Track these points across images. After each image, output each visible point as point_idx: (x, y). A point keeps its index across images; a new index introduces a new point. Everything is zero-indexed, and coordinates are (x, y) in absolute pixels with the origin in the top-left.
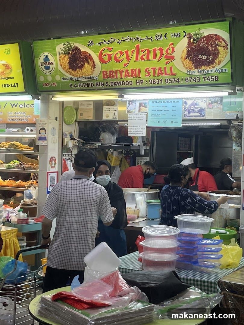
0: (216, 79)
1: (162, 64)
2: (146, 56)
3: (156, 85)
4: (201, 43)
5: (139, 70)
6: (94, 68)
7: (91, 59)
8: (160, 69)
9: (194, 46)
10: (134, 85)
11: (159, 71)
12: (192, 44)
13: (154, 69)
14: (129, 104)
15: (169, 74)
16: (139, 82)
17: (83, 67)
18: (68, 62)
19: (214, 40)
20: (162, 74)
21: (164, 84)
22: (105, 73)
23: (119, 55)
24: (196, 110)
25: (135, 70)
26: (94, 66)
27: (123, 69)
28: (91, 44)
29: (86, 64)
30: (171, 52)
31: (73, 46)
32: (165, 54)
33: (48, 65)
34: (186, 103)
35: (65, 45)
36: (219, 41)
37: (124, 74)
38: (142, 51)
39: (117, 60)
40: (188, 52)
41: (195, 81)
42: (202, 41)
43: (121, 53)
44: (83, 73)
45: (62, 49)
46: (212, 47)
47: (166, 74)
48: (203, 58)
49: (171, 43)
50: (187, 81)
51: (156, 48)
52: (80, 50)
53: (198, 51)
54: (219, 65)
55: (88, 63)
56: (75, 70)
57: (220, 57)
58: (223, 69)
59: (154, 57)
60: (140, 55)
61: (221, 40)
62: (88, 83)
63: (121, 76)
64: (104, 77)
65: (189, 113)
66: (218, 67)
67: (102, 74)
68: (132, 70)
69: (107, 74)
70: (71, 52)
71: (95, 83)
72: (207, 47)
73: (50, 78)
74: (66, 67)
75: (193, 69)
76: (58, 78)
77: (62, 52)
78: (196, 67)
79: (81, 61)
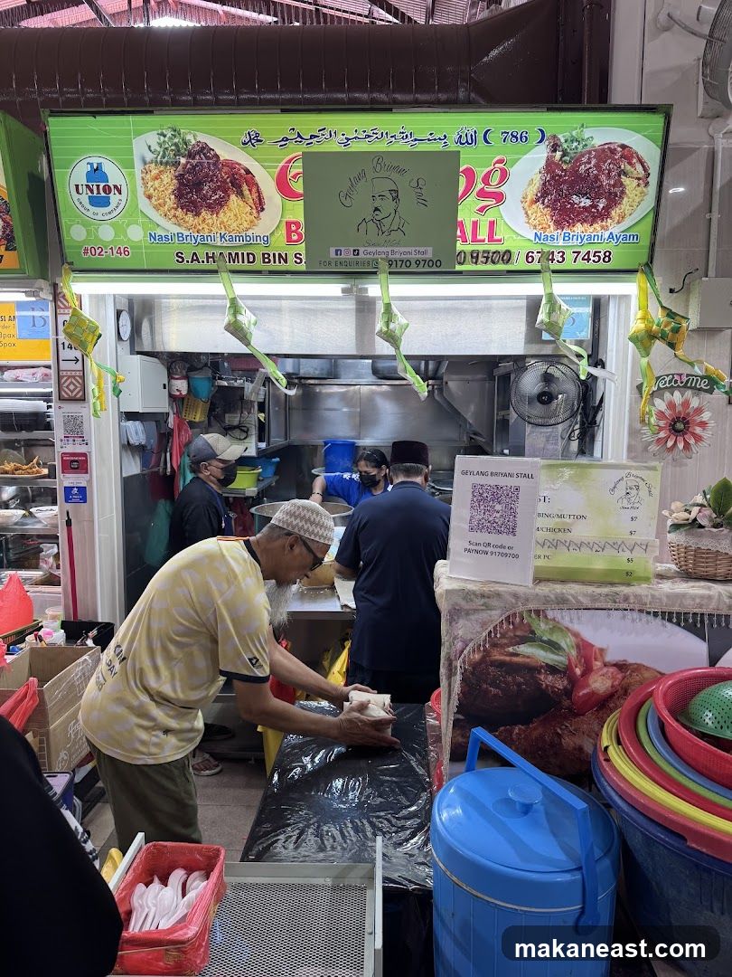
0: (607, 259)
1: (468, 211)
4: (580, 165)
6: (258, 212)
7: (252, 183)
8: (460, 224)
9: (563, 170)
12: (558, 165)
15: (484, 241)
17: (222, 206)
18: (173, 188)
19: (616, 160)
20: (464, 239)
22: (293, 228)
26: (260, 205)
28: (253, 140)
29: (233, 197)
30: (496, 183)
31: (193, 142)
32: (480, 185)
33: (103, 194)
35: (165, 136)
36: (630, 164)
40: (544, 184)
41: (552, 260)
42: (584, 160)
44: (222, 223)
45: (152, 149)
46: (609, 176)
47: (475, 240)
48: (582, 204)
49: (499, 157)
50: (530, 259)
52: (217, 156)
53: (572, 184)
54: (619, 223)
55: (240, 194)
56: (198, 214)
57: (625, 205)
58: (628, 238)
61: (635, 161)
62: (237, 254)
64: (289, 239)
66: (616, 229)
67: (283, 231)
69: (300, 230)
70: (183, 161)
71: (258, 252)
72: (596, 177)
73: (107, 234)
74: (165, 203)
75: (552, 230)
76: (136, 234)
77: (153, 156)
78: (559, 225)
79: (219, 188)
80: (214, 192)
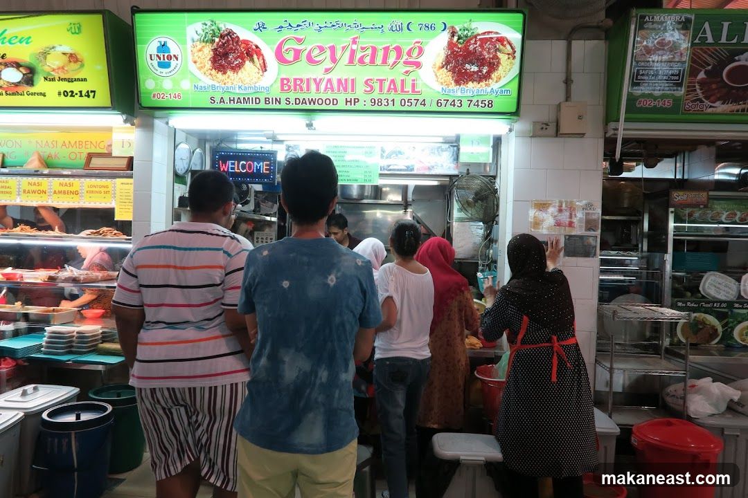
0: (490, 105)
1: (398, 73)
2: (369, 58)
3: (382, 108)
4: (470, 45)
5: (353, 81)
6: (263, 72)
7: (260, 54)
8: (393, 81)
9: (459, 48)
10: (341, 106)
11: (390, 86)
12: (455, 45)
13: (381, 81)
15: (408, 92)
16: (351, 102)
17: (240, 68)
18: (210, 56)
19: (493, 42)
20: (396, 91)
21: (398, 107)
22: (285, 82)
23: (316, 52)
25: (346, 80)
26: (264, 68)
27: (322, 76)
28: (262, 27)
29: (247, 63)
30: (416, 55)
31: (224, 29)
32: (405, 57)
33: (166, 60)
35: (206, 25)
36: (502, 45)
37: (322, 87)
38: (362, 48)
39: (310, 59)
40: (447, 57)
41: (454, 105)
42: (472, 42)
43: (321, 49)
44: (240, 78)
45: (198, 33)
46: (489, 53)
47: (402, 91)
48: (472, 70)
49: (417, 39)
50: (439, 104)
51: (388, 45)
52: (238, 37)
53: (465, 57)
54: (497, 82)
55: (252, 60)
56: (225, 73)
57: (501, 71)
58: (503, 92)
59: (384, 61)
60: (359, 55)
61: (505, 43)
62: (248, 98)
63: (318, 89)
64: (282, 89)
66: (496, 86)
67: (279, 84)
68: (339, 81)
69: (289, 84)
70: (217, 40)
71: (262, 97)
72: (481, 52)
73: (168, 85)
74: (205, 66)
75: (453, 86)
76: (186, 85)
77: (199, 37)
78: (457, 82)
79: (239, 57)
80: (236, 59)
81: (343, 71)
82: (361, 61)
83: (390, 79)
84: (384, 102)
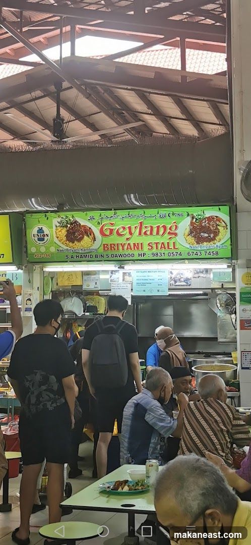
0: (217, 254)
1: (165, 239)
2: (149, 232)
3: (158, 258)
4: (202, 223)
5: (141, 244)
6: (94, 241)
7: (92, 232)
9: (196, 225)
10: (136, 257)
11: (161, 246)
12: (194, 223)
13: (157, 243)
14: (112, 273)
15: (172, 249)
16: (141, 255)
17: (82, 240)
18: (65, 234)
19: (215, 221)
20: (165, 248)
21: (166, 257)
22: (106, 246)
23: (122, 230)
24: (182, 280)
25: (138, 244)
26: (94, 239)
27: (125, 242)
28: (92, 218)
29: (85, 237)
30: (174, 229)
31: (72, 220)
32: (168, 231)
33: (42, 237)
34: (171, 273)
35: (63, 218)
37: (126, 247)
38: (146, 227)
39: (118, 234)
40: (191, 230)
41: (197, 255)
42: (204, 221)
43: (124, 228)
44: (81, 245)
45: (59, 222)
46: (213, 227)
47: (168, 248)
48: (205, 236)
49: (174, 221)
50: (189, 255)
51: (159, 225)
52: (80, 224)
53: (200, 229)
54: (219, 242)
55: (88, 236)
56: (73, 243)
57: (220, 236)
58: (223, 246)
59: (158, 233)
60: (144, 231)
61: (221, 221)
62: (86, 255)
63: (123, 249)
64: (104, 249)
65: (176, 282)
66: (219, 244)
67: (102, 247)
68: (134, 244)
69: (108, 247)
70: (69, 226)
71: (94, 254)
72: (208, 226)
73: (43, 249)
74: (63, 239)
75: (195, 245)
76: (53, 250)
77: (59, 225)
78: (198, 243)
79: (80, 234)
81: (136, 239)
82: (145, 233)
83: (161, 242)
84: (159, 255)
